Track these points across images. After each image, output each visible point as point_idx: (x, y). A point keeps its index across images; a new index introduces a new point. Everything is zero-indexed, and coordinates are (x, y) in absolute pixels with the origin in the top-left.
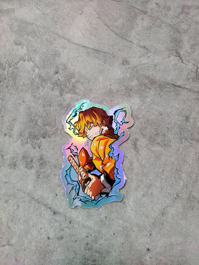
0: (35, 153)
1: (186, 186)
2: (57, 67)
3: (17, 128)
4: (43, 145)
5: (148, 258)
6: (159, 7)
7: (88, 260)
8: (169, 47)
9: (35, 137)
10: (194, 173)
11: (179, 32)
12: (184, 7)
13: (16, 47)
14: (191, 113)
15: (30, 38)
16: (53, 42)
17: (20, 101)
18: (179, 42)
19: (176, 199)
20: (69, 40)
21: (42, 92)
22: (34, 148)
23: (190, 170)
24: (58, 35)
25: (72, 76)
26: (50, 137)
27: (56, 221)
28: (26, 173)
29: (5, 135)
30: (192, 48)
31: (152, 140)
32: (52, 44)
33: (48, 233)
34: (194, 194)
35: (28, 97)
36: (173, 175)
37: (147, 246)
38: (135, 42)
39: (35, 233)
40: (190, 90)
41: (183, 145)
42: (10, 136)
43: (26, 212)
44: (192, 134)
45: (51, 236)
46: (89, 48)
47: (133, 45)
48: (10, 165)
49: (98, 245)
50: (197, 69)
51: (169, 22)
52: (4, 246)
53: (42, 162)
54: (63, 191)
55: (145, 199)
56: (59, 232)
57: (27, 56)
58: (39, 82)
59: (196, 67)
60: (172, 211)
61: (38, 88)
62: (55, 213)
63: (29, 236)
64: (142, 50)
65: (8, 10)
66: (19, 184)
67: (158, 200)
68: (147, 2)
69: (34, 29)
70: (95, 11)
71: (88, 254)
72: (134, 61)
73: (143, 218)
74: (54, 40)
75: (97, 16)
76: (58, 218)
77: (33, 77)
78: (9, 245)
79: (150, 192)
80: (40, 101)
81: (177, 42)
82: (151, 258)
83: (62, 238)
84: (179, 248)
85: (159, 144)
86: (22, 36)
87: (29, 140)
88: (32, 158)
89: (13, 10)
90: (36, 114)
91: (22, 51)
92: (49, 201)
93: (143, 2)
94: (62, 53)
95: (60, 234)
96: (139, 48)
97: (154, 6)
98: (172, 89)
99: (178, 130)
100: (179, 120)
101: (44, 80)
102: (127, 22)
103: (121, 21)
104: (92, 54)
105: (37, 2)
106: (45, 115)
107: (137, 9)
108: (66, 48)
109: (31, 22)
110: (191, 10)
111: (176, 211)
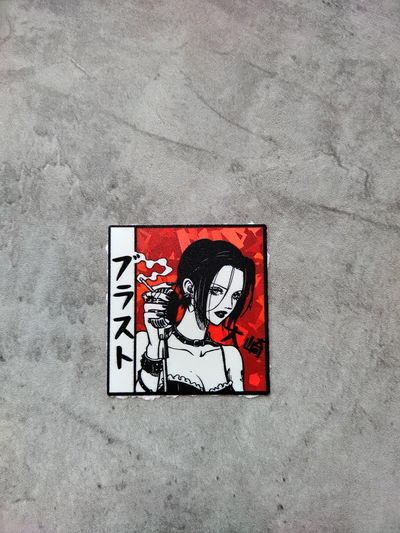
0: (74, 332)
1: (348, 391)
2: (114, 176)
3: (41, 287)
4: (88, 316)
5: (280, 522)
6: (298, 63)
7: (171, 525)
8: (315, 137)
9: (74, 303)
10: (362, 366)
11: (335, 110)
12: (343, 63)
13: (37, 139)
14: (356, 257)
15: (65, 122)
16: (107, 130)
17: (47, 238)
18: (334, 128)
19: (330, 414)
20: (134, 127)
21: (87, 221)
22: (73, 322)
23: (354, 361)
24: (115, 118)
25: (141, 192)
28: (58, 367)
29: (21, 299)
30: (358, 139)
31: (285, 308)
32: (104, 133)
33: (99, 478)
34: (364, 406)
35: (62, 229)
36: (325, 371)
37: (278, 500)
38: (255, 130)
39: (75, 477)
40: (354, 217)
41: (341, 317)
42: (29, 302)
43: (59, 439)
44: (357, 297)
45: (104, 482)
46: (172, 142)
47: (250, 135)
48: (29, 354)
49: (189, 499)
50: (367, 178)
51: (315, 90)
52: (18, 501)
53: (88, 348)
54: (125, 401)
55: (272, 414)
56: (118, 475)
57: (58, 156)
58: (81, 203)
59: (365, 175)
60: (323, 436)
61: (79, 214)
62: (110, 441)
63: (64, 482)
64: (267, 144)
65: (22, 70)
66: (45, 389)
67: (298, 417)
68: (276, 54)
69: (72, 106)
70: (181, 72)
71: (171, 515)
72: (252, 165)
73: (270, 449)
74: (109, 126)
75: (184, 81)
76: (115, 449)
77: (71, 193)
78: (28, 499)
79: (283, 402)
80: (84, 238)
81: (331, 128)
82: (285, 522)
83: (123, 486)
84: (336, 505)
85: (297, 313)
86: (50, 119)
87: (63, 309)
88: (69, 341)
89: (31, 71)
90: (76, 261)
91: (50, 146)
92: (100, 419)
93: (268, 54)
94: (123, 151)
95: (120, 479)
96: (262, 141)
97: (289, 61)
98: (322, 214)
99: (331, 289)
100: (334, 271)
101: (89, 200)
102: (239, 92)
103: (228, 90)
104: (176, 153)
105: (75, 55)
106: (92, 262)
107: (259, 68)
108: (129, 142)
109: (66, 93)
110: (357, 68)
111: (331, 436)
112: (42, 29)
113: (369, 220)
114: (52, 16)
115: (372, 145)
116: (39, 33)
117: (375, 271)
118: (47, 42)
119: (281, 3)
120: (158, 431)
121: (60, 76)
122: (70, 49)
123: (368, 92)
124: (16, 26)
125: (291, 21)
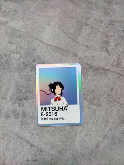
0: (20, 109)
1: (111, 130)
2: (34, 57)
3: (9, 94)
4: (25, 104)
6: (96, 21)
8: (101, 46)
9: (20, 100)
10: (116, 122)
11: (108, 37)
12: (111, 21)
13: (9, 45)
14: (114, 86)
15: (18, 39)
18: (108, 43)
19: (105, 138)
20: (41, 41)
21: (25, 72)
22: (20, 106)
23: (113, 120)
24: (35, 38)
26: (29, 100)
27: (32, 150)
28: (14, 121)
29: (2, 98)
30: (115, 47)
31: (91, 102)
32: (31, 43)
34: (116, 135)
35: (17, 75)
36: (104, 123)
38: (81, 43)
39: (20, 157)
40: (114, 72)
41: (109, 105)
42: (5, 99)
43: (15, 145)
44: (115, 99)
45: (29, 159)
46: (54, 46)
47: (80, 45)
48: (5, 116)
50: (118, 59)
51: (102, 30)
53: (24, 115)
54: (36, 133)
55: (86, 138)
56: (34, 157)
57: (16, 51)
58: (23, 66)
59: (118, 58)
60: (102, 145)
61: (22, 70)
62: (32, 146)
63: (16, 159)
64: (85, 48)
65: (4, 22)
66: (10, 128)
67: (94, 139)
68: (88, 18)
69: (21, 34)
70: (57, 23)
72: (80, 54)
73: (85, 149)
74: (33, 41)
75: (58, 27)
76: (33, 148)
77: (20, 63)
79: (89, 134)
80: (24, 78)
81: (106, 43)
83: (36, 160)
86: (13, 38)
87: (16, 102)
88: (18, 112)
89: (7, 22)
90: (21, 85)
91: (13, 47)
92: (28, 139)
93: (86, 18)
94: (37, 49)
95: (35, 158)
96: (84, 47)
97: (93, 20)
98: (103, 71)
99: (106, 96)
100: (107, 90)
101: (26, 65)
102: (76, 30)
103: (73, 30)
104: (55, 50)
105: (22, 17)
106: (26, 86)
107: (83, 22)
108: (39, 46)
109: (19, 30)
110: (115, 23)
111: (105, 145)
112: (11, 8)
113: (119, 73)
114: (15, 4)
115: (120, 49)
116: (10, 10)
117: (121, 91)
118: (13, 12)
119: (91, 1)
120: (48, 143)
121: (17, 24)
122: (21, 15)
123: (119, 31)
124: (3, 7)
125: (94, 7)
